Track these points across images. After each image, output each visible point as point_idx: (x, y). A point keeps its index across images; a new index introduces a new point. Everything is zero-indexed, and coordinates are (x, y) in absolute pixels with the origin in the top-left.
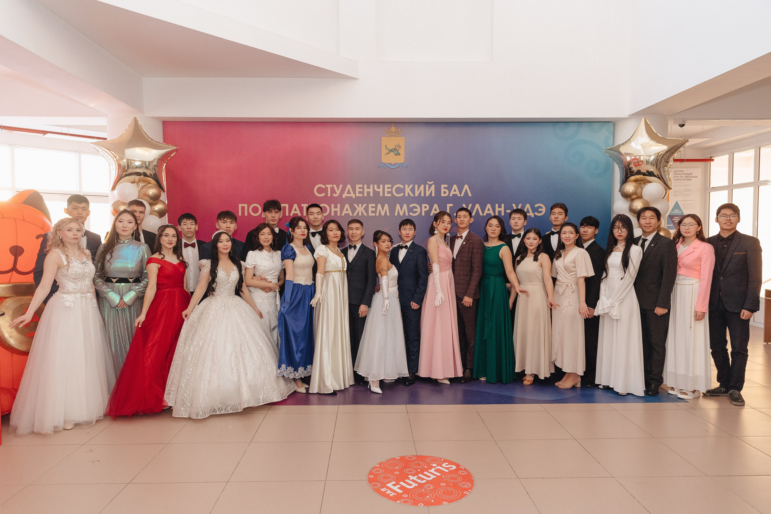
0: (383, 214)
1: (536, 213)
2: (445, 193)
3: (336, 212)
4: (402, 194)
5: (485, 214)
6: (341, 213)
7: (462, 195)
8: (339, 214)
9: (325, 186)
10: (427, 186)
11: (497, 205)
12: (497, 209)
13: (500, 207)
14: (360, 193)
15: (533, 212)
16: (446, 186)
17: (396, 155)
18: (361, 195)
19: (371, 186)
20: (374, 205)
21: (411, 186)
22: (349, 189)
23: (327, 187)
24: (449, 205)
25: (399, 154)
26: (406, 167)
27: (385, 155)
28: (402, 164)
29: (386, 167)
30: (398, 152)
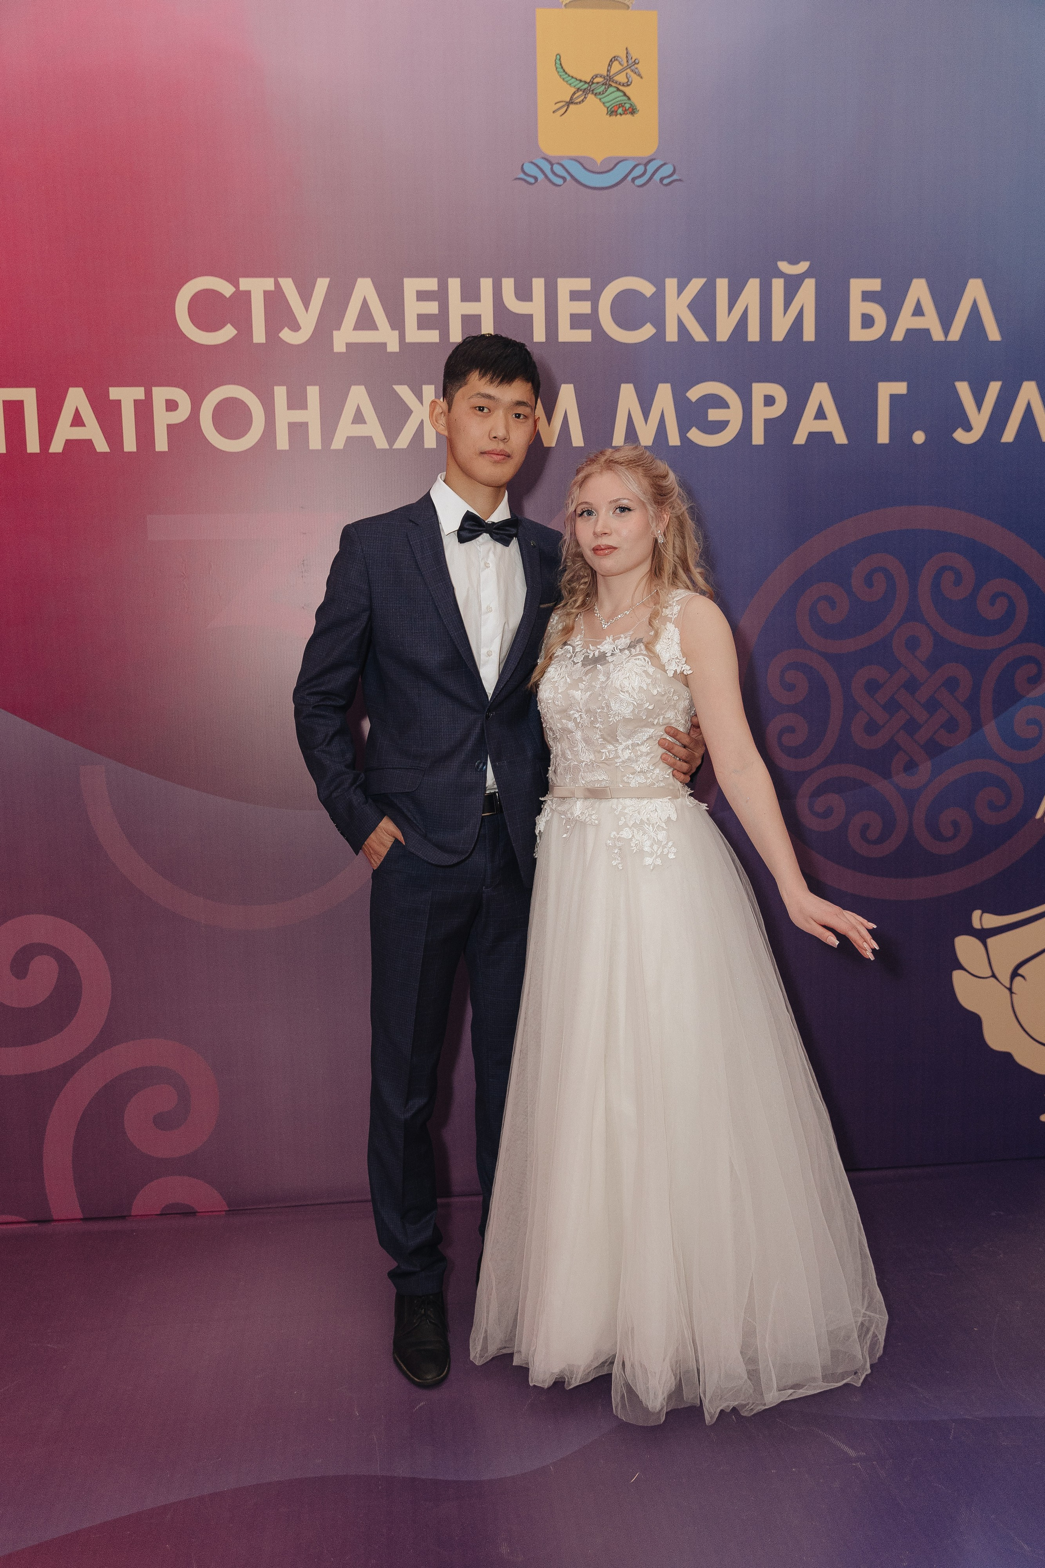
0: (550, 437)
2: (868, 321)
3: (298, 430)
4: (647, 332)
6: (329, 430)
7: (955, 335)
8: (315, 442)
9: (236, 285)
10: (778, 285)
14: (424, 322)
16: (874, 284)
17: (612, 112)
18: (432, 336)
19: (486, 285)
21: (696, 285)
22: (365, 304)
23: (248, 293)
24: (887, 390)
25: (627, 106)
26: (666, 181)
27: (554, 112)
28: (646, 165)
29: (559, 181)
30: (625, 95)
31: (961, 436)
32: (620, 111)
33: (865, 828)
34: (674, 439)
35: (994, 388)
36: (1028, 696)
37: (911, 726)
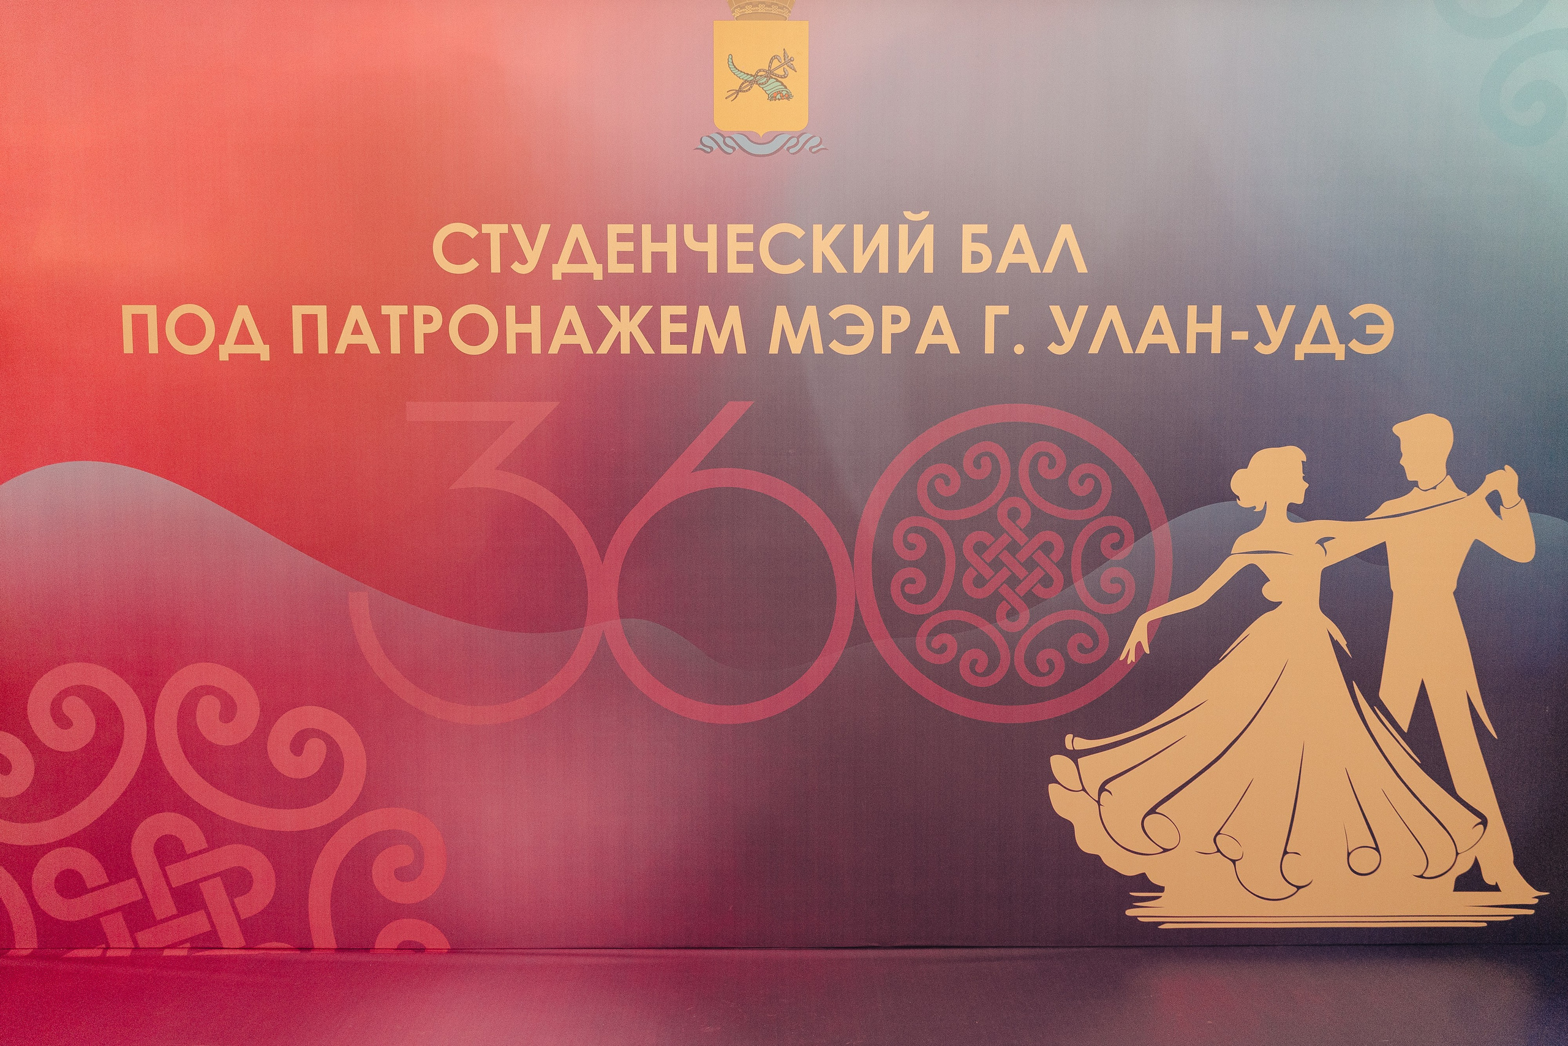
0: (719, 346)
1: (1355, 346)
2: (977, 258)
3: (523, 340)
4: (798, 265)
5: (1141, 349)
6: (547, 340)
7: (1049, 268)
8: (536, 348)
9: (479, 229)
10: (903, 230)
11: (1192, 311)
12: (1194, 328)
13: (1204, 317)
14: (622, 257)
15: (1344, 339)
16: (982, 229)
17: (772, 98)
18: (629, 268)
19: (671, 229)
20: (682, 310)
21: (837, 229)
22: (577, 244)
23: (488, 235)
24: (992, 312)
25: (784, 93)
26: (814, 150)
27: (726, 98)
28: (798, 138)
29: (730, 150)
30: (782, 84)
31: (1054, 348)
32: (778, 96)
33: (973, 664)
34: (818, 349)
35: (1082, 310)
36: (1113, 559)
37: (1013, 581)
